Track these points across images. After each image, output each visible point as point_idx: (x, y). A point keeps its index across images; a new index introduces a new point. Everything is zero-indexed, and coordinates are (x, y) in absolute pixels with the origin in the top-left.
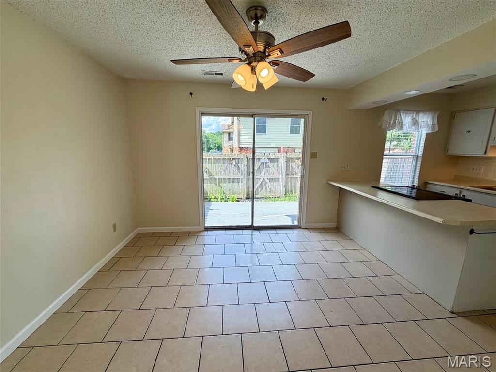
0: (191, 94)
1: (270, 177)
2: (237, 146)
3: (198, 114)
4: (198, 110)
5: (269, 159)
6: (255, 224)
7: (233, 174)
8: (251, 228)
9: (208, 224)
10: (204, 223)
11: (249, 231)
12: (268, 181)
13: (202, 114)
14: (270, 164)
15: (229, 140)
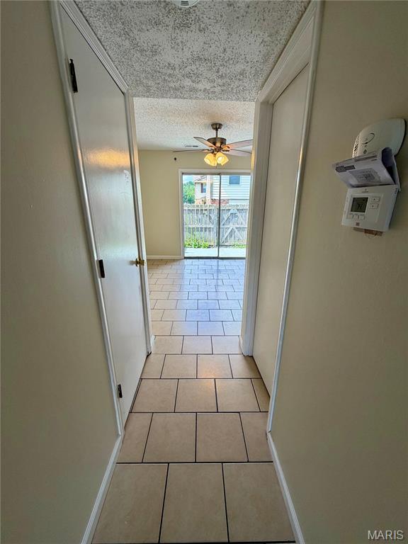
0: (175, 159)
1: (238, 226)
2: (209, 198)
3: (180, 174)
4: (180, 171)
5: (238, 210)
6: (220, 256)
7: (206, 224)
8: (217, 258)
9: (186, 255)
10: (184, 254)
11: (216, 260)
12: (236, 230)
13: (183, 174)
14: (238, 214)
15: (202, 192)
